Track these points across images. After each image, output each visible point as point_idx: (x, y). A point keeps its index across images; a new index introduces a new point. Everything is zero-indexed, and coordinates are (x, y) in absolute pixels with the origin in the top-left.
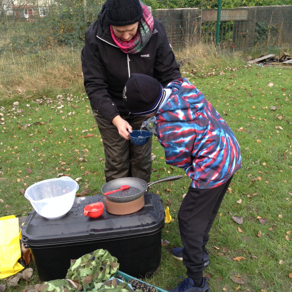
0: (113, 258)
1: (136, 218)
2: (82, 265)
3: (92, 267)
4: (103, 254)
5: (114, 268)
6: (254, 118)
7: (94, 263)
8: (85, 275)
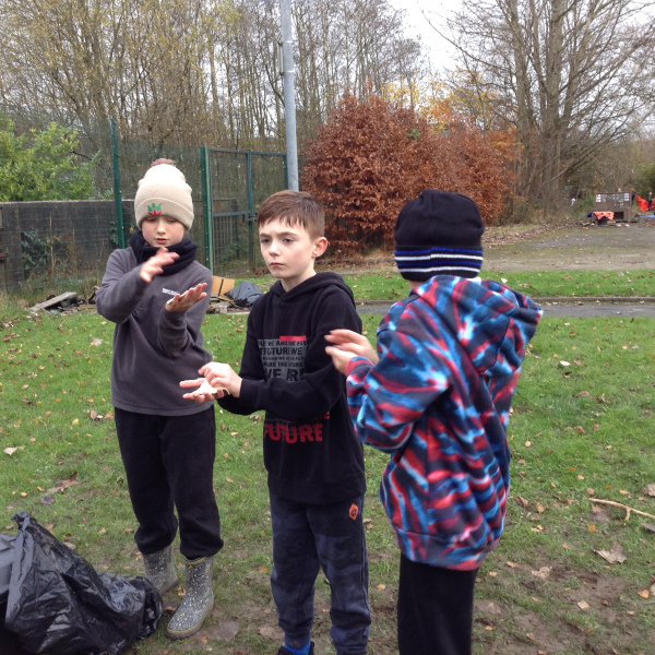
6: (91, 401)
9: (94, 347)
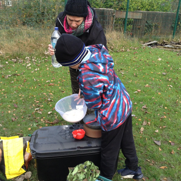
0: (96, 167)
2: (79, 172)
3: (85, 173)
5: (98, 174)
6: (153, 79)
7: (86, 170)
8: (82, 178)
9: (158, 61)
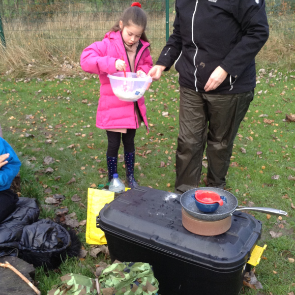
0: (153, 280)
1: (207, 243)
2: (114, 272)
3: (123, 279)
4: (143, 270)
5: (149, 292)
7: (127, 276)
8: (111, 284)
